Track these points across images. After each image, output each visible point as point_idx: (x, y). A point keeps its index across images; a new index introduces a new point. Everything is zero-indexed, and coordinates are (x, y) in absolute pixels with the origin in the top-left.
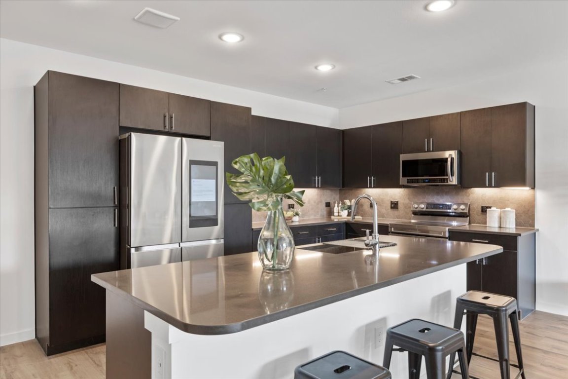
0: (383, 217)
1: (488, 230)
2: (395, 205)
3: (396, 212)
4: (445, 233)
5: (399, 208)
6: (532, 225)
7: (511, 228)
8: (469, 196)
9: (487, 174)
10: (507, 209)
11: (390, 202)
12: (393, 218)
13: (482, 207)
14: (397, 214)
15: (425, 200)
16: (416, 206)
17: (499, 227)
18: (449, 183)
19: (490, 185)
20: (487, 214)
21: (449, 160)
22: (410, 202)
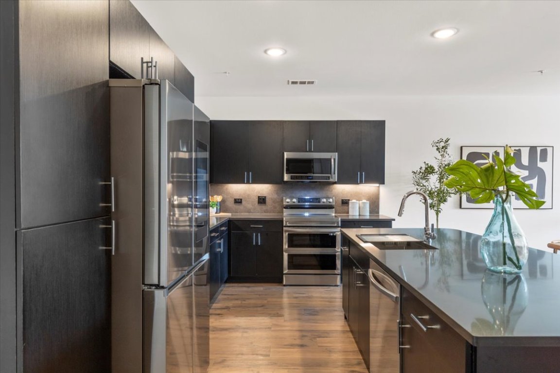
0: (250, 213)
1: (350, 217)
2: (262, 200)
3: (263, 207)
4: (338, 223)
5: (267, 203)
6: (378, 212)
7: (367, 215)
8: (332, 191)
9: (359, 173)
10: (364, 201)
11: (257, 197)
12: (261, 213)
13: (342, 200)
14: (265, 209)
15: (293, 195)
16: (288, 200)
17: (359, 215)
18: (331, 180)
19: (361, 182)
20: (350, 205)
21: (333, 161)
22: (278, 197)
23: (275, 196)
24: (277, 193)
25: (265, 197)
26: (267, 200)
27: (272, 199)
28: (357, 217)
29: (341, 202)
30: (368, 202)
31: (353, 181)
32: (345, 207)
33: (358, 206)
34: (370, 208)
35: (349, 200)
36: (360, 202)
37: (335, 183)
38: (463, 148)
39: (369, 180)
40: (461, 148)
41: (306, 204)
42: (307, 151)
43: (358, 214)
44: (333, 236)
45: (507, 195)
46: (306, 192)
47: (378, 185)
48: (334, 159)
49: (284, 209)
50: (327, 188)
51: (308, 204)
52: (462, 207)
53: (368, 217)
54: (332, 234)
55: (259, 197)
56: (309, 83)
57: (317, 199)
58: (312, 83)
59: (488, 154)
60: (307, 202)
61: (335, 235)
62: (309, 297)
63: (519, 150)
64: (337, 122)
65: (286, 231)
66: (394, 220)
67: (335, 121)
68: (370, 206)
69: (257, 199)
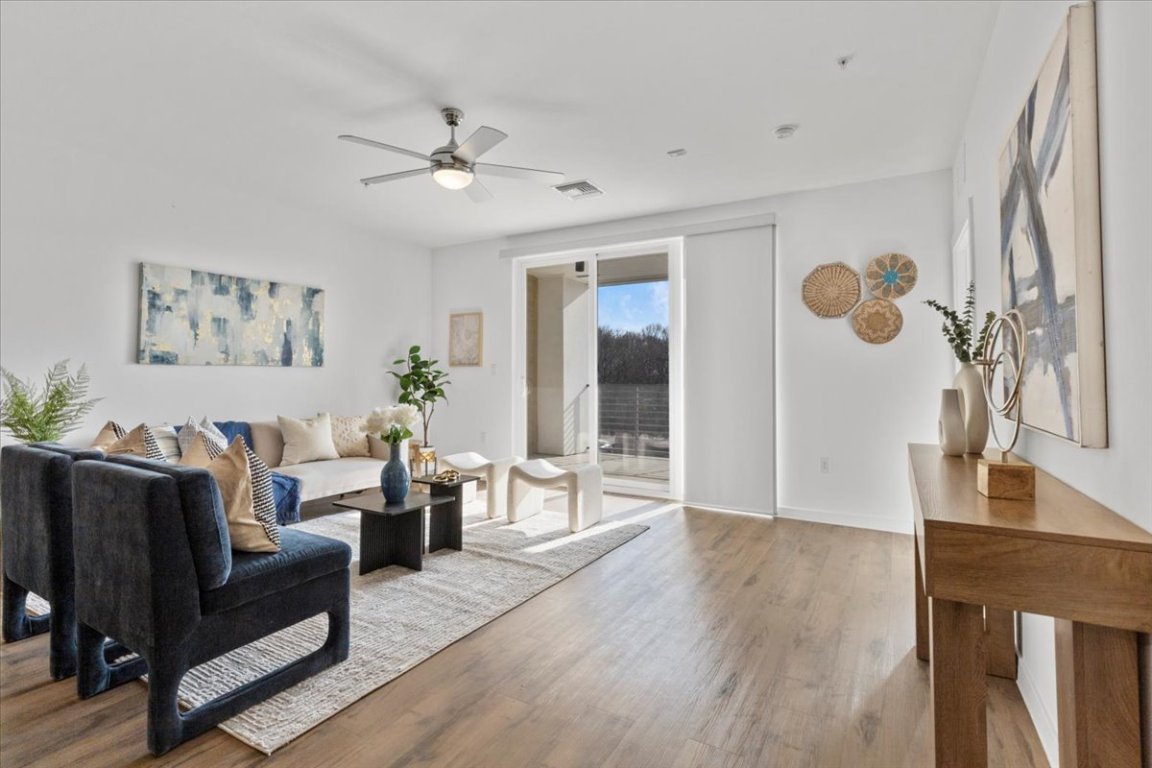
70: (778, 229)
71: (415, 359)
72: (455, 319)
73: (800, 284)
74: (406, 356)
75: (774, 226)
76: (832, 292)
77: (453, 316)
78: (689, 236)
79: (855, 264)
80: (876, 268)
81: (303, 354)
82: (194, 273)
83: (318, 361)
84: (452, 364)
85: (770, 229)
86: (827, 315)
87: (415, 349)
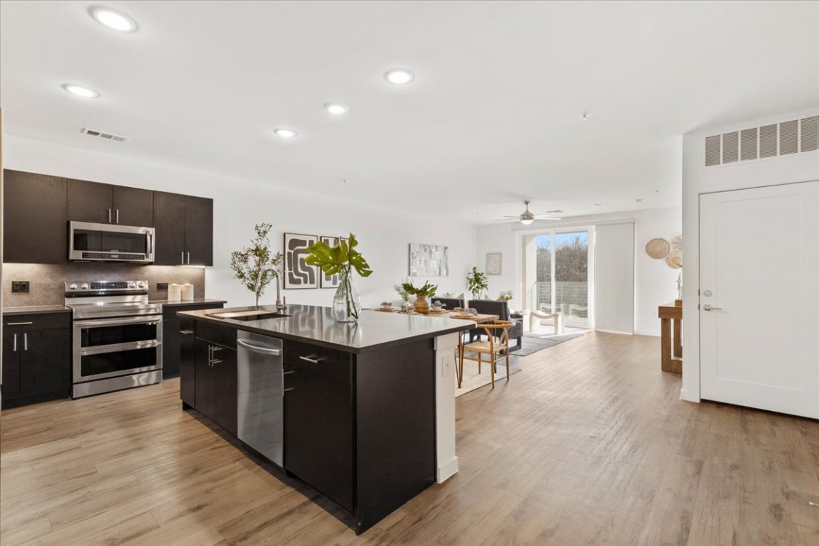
2: (20, 287)
3: (24, 297)
5: (30, 291)
6: (203, 296)
7: (191, 299)
8: (143, 273)
9: (183, 253)
10: (187, 284)
11: (11, 283)
12: (18, 306)
13: (158, 284)
14: (26, 299)
15: (82, 279)
16: (74, 286)
17: (182, 300)
18: (146, 260)
19: (185, 263)
20: (169, 290)
21: (149, 237)
22: (54, 282)
23: (48, 281)
24: (51, 277)
25: (28, 283)
26: (31, 286)
27: (41, 285)
28: (180, 302)
29: (156, 287)
30: (192, 285)
31: (175, 261)
32: (162, 293)
33: (179, 290)
34: (194, 292)
35: (167, 284)
36: (182, 286)
37: (151, 264)
38: (287, 235)
39: (194, 261)
40: (285, 234)
41: (102, 290)
42: (108, 223)
43: (180, 299)
44: (152, 325)
45: (349, 268)
46: (103, 275)
47: (203, 267)
48: (151, 236)
49: (66, 299)
50: (136, 270)
51: (105, 290)
52: (286, 287)
53: (192, 302)
54: (150, 324)
55: (13, 283)
56: (116, 138)
57: (122, 283)
58: (122, 139)
59: (305, 242)
60: (103, 287)
61: (155, 323)
62: (123, 403)
63: (328, 240)
64: (154, 192)
65: (78, 326)
66: (226, 302)
67: (151, 191)
68: (194, 290)
69: (11, 286)
70: (636, 224)
71: (475, 272)
72: (489, 255)
73: (645, 245)
74: (472, 271)
75: (634, 223)
76: (658, 249)
77: (488, 254)
78: (597, 226)
79: (668, 239)
80: (676, 240)
81: (444, 272)
82: (420, 245)
83: (447, 274)
84: (487, 274)
85: (632, 224)
86: (656, 258)
87: (475, 268)
